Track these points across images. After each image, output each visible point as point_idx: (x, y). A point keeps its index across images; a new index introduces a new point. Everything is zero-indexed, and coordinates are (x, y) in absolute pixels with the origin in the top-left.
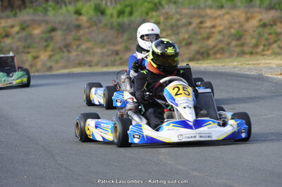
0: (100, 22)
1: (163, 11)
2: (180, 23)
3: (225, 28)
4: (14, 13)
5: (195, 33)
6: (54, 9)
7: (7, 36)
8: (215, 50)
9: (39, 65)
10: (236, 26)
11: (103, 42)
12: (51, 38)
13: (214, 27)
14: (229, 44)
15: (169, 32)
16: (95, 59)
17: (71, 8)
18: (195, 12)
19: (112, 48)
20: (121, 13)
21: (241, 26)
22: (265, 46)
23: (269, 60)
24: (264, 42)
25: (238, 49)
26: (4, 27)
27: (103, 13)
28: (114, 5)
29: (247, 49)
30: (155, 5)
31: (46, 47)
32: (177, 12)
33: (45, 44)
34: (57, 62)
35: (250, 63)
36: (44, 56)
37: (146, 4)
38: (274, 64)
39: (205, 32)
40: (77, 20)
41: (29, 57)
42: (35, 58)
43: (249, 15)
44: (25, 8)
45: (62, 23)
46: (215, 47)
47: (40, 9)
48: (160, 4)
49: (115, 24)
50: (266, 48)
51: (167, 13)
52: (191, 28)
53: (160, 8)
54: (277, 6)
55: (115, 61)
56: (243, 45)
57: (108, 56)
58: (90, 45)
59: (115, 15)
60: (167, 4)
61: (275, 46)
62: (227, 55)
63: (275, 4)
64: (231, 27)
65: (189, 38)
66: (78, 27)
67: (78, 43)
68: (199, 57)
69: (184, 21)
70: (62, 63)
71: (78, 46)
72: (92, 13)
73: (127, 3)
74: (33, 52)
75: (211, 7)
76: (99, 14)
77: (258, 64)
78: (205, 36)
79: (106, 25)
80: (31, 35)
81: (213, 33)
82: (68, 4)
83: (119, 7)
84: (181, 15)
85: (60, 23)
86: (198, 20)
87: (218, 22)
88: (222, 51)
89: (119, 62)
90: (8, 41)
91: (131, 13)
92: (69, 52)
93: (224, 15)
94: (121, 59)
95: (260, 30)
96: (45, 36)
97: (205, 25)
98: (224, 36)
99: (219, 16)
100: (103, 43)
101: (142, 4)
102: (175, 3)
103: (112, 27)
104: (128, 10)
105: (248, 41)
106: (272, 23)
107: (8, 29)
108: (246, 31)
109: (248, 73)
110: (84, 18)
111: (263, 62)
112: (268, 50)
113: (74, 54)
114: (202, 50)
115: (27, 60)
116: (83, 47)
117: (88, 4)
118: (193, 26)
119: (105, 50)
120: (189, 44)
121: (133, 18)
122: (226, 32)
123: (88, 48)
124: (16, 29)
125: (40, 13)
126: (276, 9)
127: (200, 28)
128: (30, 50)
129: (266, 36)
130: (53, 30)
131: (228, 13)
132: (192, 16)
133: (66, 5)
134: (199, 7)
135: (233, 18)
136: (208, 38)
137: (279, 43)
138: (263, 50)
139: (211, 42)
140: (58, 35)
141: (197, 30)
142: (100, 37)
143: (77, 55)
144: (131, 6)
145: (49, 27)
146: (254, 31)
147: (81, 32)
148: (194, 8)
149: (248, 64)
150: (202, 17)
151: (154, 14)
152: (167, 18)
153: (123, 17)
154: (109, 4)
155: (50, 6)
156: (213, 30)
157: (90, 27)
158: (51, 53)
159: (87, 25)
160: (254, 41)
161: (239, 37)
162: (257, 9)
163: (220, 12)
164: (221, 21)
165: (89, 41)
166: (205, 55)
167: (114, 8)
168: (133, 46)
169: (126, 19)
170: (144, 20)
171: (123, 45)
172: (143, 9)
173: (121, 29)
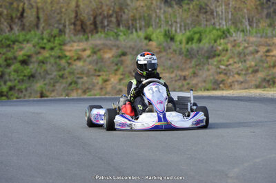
0: (170, 48)
1: (232, 39)
2: (247, 51)
4: (86, 36)
5: (261, 61)
6: (125, 34)
7: (79, 59)
9: (109, 88)
11: (171, 67)
12: (122, 62)
15: (236, 60)
17: (142, 34)
19: (180, 73)
20: (190, 40)
26: (76, 50)
27: (172, 39)
28: (184, 32)
30: (224, 33)
31: (116, 70)
33: (116, 67)
36: (114, 80)
37: (215, 32)
40: (147, 45)
41: (100, 80)
42: (106, 81)
44: (97, 32)
45: (132, 48)
47: (111, 33)
49: (184, 50)
51: (235, 40)
52: (258, 56)
55: (183, 86)
57: (176, 81)
59: (184, 41)
60: (235, 31)
65: (256, 66)
68: (264, 84)
72: (162, 38)
73: (196, 29)
74: (104, 76)
76: (169, 40)
79: (175, 51)
80: (102, 59)
82: (138, 30)
83: (188, 34)
85: (130, 47)
89: (186, 87)
90: (80, 64)
91: (200, 40)
94: (188, 84)
96: (116, 60)
97: (271, 54)
101: (210, 32)
102: (243, 31)
103: (181, 53)
104: (197, 36)
107: (80, 53)
110: (154, 44)
114: (268, 78)
115: (98, 83)
117: (158, 30)
119: (173, 75)
120: (256, 71)
121: (201, 45)
124: (88, 52)
125: (112, 38)
128: (100, 73)
130: (124, 54)
133: (136, 31)
134: (267, 37)
140: (128, 59)
141: (264, 58)
142: (169, 63)
144: (200, 33)
145: (120, 51)
148: (261, 37)
150: (269, 45)
152: (234, 46)
153: (192, 44)
154: (178, 30)
155: (121, 31)
158: (121, 77)
159: (158, 50)
166: (271, 82)
167: (183, 34)
168: (201, 73)
169: (194, 46)
170: (212, 47)
171: (191, 70)
172: (212, 36)
173: (190, 55)
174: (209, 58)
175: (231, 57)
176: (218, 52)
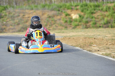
13: (29, 17)
22: (50, 25)
24: (49, 24)
32: (14, 11)
39: (25, 20)
43: (44, 13)
48: (7, 7)
53: (7, 9)
54: (55, 9)
61: (54, 25)
69: (17, 15)
75: (28, 9)
78: (25, 21)
81: (28, 20)
84: (15, 12)
86: (23, 14)
93: (33, 12)
95: (48, 19)
99: (31, 13)
106: (53, 16)
112: (51, 27)
118: (20, 17)
126: (55, 11)
127: (23, 18)
129: (50, 21)
131: (35, 12)
132: (20, 13)
136: (27, 22)
137: (56, 24)
138: (49, 27)
146: (46, 19)
151: (4, 11)
156: (29, 19)
160: (45, 23)
162: (47, 10)
163: (32, 11)
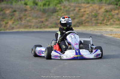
0: (35, 8)
1: (63, 4)
2: (70, 10)
3: (90, 12)
5: (77, 14)
6: (15, 2)
8: (85, 21)
9: (8, 26)
10: (95, 11)
12: (14, 15)
14: (91, 19)
15: (65, 13)
16: (33, 24)
17: (23, 2)
18: (77, 5)
19: (40, 20)
20: (44, 5)
21: (97, 11)
23: (107, 27)
25: (95, 22)
27: (37, 4)
28: (42, 1)
29: (99, 21)
30: (60, 1)
31: (12, 18)
33: (11, 17)
34: (16, 25)
35: (98, 29)
36: (10, 23)
37: (56, 1)
38: (109, 29)
40: (25, 7)
41: (4, 23)
42: (7, 23)
44: (3, 1)
45: (19, 8)
46: (85, 20)
47: (9, 2)
49: (42, 9)
50: (107, 21)
51: (65, 5)
52: (75, 12)
55: (42, 25)
56: (97, 20)
57: (39, 23)
58: (30, 18)
59: (42, 5)
60: (65, 1)
62: (90, 24)
63: (112, 3)
64: (92, 12)
65: (74, 16)
66: (26, 10)
67: (25, 17)
68: (78, 24)
70: (18, 26)
71: (25, 18)
72: (32, 4)
74: (6, 21)
76: (35, 5)
77: (102, 29)
79: (38, 10)
80: (5, 14)
83: (44, 2)
85: (18, 8)
87: (87, 9)
88: (88, 22)
89: (43, 26)
91: (49, 5)
92: (21, 21)
94: (44, 24)
96: (11, 14)
97: (81, 11)
98: (89, 15)
100: (36, 17)
101: (54, 1)
102: (68, 1)
103: (40, 11)
104: (47, 3)
105: (100, 18)
108: (99, 14)
109: (97, 34)
110: (28, 6)
111: (104, 28)
113: (23, 22)
114: (79, 22)
115: (3, 24)
116: (28, 19)
119: (37, 21)
120: (74, 19)
121: (50, 7)
122: (90, 14)
123: (30, 19)
125: (9, 4)
128: (4, 20)
130: (15, 11)
134: (79, 3)
135: (94, 8)
139: (83, 18)
140: (17, 14)
142: (35, 15)
143: (25, 23)
144: (49, 1)
145: (13, 10)
147: (27, 13)
148: (77, 3)
149: (97, 29)
150: (80, 7)
152: (64, 7)
154: (39, 0)
157: (31, 10)
158: (14, 21)
161: (96, 16)
164: (88, 9)
165: (30, 16)
166: (81, 24)
168: (49, 19)
169: (47, 7)
170: (55, 8)
171: (45, 18)
172: (54, 3)
173: (44, 11)
174: (53, 13)
175: (63, 12)
176: (57, 10)
